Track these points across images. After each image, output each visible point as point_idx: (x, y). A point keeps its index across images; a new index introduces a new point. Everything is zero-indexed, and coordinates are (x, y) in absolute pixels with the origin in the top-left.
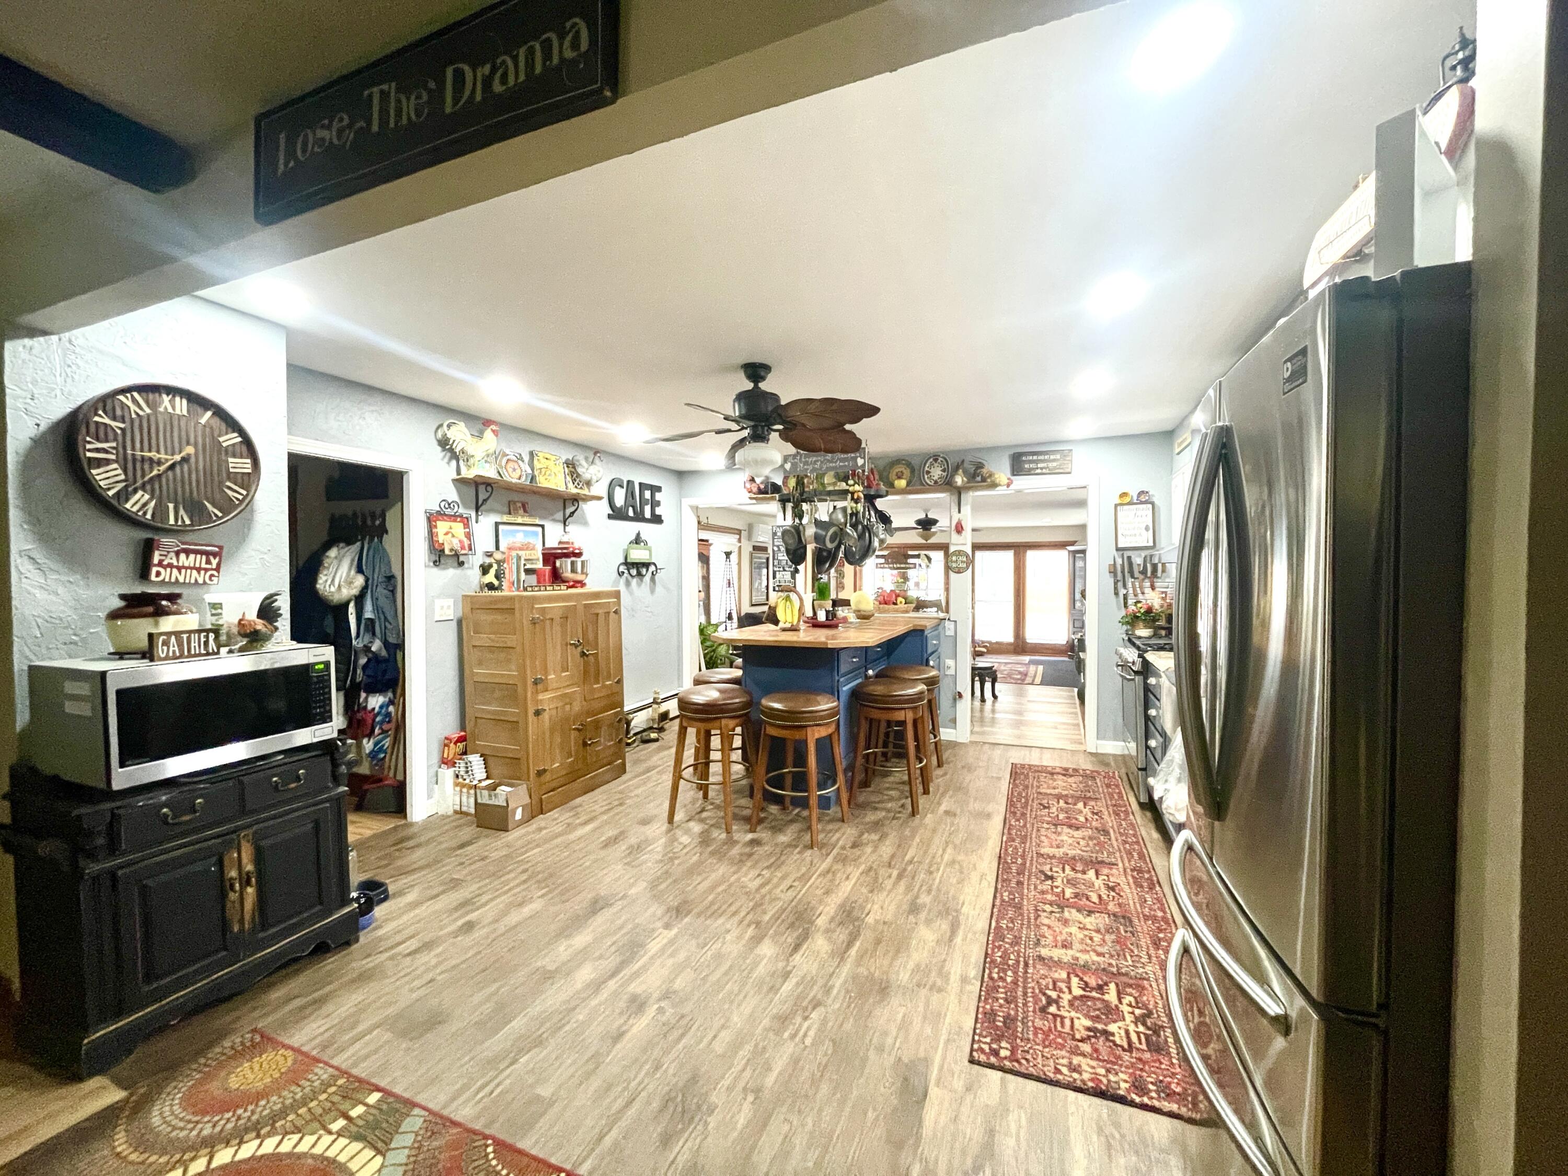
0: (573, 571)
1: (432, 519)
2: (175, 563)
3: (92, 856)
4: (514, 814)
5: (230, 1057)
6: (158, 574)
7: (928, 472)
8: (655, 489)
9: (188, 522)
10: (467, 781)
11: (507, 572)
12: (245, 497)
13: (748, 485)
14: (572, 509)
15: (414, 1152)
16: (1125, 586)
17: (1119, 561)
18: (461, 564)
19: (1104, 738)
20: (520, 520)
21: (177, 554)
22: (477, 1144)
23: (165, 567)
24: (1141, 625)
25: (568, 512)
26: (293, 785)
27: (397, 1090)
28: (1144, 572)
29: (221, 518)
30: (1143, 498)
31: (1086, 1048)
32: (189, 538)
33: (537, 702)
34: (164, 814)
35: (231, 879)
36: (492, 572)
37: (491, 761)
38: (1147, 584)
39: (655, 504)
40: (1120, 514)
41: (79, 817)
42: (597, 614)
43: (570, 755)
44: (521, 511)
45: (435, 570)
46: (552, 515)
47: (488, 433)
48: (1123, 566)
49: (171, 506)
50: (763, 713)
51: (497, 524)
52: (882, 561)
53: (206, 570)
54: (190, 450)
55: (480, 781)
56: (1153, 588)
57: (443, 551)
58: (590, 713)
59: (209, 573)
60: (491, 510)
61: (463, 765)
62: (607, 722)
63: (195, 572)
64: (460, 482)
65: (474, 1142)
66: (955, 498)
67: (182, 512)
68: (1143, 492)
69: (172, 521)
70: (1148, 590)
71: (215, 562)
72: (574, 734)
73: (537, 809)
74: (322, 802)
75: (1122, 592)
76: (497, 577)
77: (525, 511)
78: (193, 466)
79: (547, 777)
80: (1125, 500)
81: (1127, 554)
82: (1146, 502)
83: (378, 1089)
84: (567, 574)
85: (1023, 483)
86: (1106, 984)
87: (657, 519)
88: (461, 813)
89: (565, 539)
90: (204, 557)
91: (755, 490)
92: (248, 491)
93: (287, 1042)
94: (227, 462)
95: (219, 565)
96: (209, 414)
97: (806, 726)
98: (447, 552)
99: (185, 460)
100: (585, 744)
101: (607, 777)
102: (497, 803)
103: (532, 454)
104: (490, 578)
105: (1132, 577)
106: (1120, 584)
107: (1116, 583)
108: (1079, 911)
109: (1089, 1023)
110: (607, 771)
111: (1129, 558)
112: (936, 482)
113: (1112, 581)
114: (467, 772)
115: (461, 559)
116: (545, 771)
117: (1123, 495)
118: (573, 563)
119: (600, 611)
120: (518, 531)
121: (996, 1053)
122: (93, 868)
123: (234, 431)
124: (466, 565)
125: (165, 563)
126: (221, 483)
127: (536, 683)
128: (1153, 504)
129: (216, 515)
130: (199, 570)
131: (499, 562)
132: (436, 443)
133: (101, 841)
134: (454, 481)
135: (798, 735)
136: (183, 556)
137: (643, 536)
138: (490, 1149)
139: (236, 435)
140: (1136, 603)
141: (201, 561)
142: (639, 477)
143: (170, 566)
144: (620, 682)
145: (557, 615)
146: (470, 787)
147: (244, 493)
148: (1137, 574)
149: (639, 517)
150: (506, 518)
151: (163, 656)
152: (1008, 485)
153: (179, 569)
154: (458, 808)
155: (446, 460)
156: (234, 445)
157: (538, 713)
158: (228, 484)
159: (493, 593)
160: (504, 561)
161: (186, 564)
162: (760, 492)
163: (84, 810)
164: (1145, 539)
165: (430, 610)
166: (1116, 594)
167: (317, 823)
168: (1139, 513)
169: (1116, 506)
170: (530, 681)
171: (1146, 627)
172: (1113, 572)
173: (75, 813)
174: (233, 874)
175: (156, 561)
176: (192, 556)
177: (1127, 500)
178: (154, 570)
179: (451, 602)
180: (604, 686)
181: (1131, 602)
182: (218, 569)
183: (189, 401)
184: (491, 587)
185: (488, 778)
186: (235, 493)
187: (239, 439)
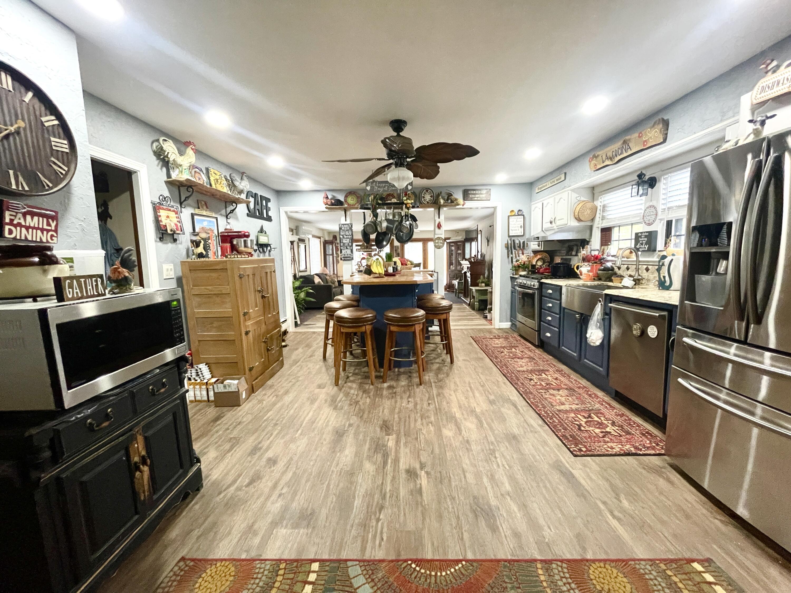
0: (246, 246)
1: (156, 208)
2: (23, 224)
3: (41, 467)
4: (242, 394)
5: (180, 582)
6: (11, 232)
7: (424, 197)
8: (268, 200)
9: (27, 188)
10: (199, 381)
11: (211, 245)
12: (67, 173)
13: (325, 201)
14: (232, 208)
15: (372, 584)
16: (512, 253)
17: (510, 242)
18: (175, 240)
19: (502, 322)
20: (204, 213)
21: (24, 215)
22: (403, 566)
23: (15, 226)
24: (521, 269)
25: (229, 210)
26: (163, 390)
27: (326, 557)
28: (519, 247)
29: (52, 188)
30: (520, 213)
31: (607, 439)
32: (31, 202)
33: (246, 327)
34: (90, 423)
35: (136, 463)
36: (202, 245)
37: (213, 366)
38: (521, 252)
39: (268, 209)
40: (510, 220)
41: (31, 436)
42: (267, 273)
43: (262, 358)
44: (205, 207)
45: (160, 244)
46: (220, 211)
47: (190, 152)
48: (511, 244)
49: (11, 172)
50: (388, 320)
51: (193, 215)
52: (359, 248)
53: (48, 231)
54: (21, 124)
55: (209, 380)
56: (523, 254)
57: (166, 230)
58: (268, 332)
59: (50, 233)
60: (190, 206)
61: (194, 371)
62: (276, 337)
63: (39, 232)
64: (171, 184)
65: (401, 565)
66: (437, 211)
67: (21, 179)
68: (520, 210)
69: (14, 187)
70: (520, 255)
71: (53, 224)
72: (263, 344)
73: (252, 390)
74: (176, 399)
75: (511, 256)
76: (205, 248)
77: (207, 207)
78: (24, 139)
79: (254, 372)
80: (512, 214)
81: (513, 238)
82: (521, 215)
83: (314, 561)
84: (242, 248)
85: (469, 204)
86: (590, 414)
87: (269, 219)
88: (196, 401)
89: (228, 227)
90: (45, 220)
91: (329, 203)
92: (68, 166)
93: (217, 557)
94: (50, 141)
95: (56, 226)
96: (30, 94)
97: (414, 325)
98: (169, 232)
99: (18, 132)
100: (268, 350)
101: (278, 368)
102: (230, 390)
103: (207, 170)
104: (200, 250)
105: (515, 249)
106: (510, 253)
107: (508, 252)
108: (554, 390)
109: (600, 430)
110: (277, 365)
111: (514, 241)
112: (428, 202)
113: (506, 251)
114: (198, 375)
115: (175, 236)
116: (253, 367)
117: (512, 211)
118: (245, 241)
119: (268, 271)
120: (205, 220)
121: (580, 450)
122: (45, 477)
123: (51, 114)
124: (178, 242)
125: (15, 222)
126: (47, 158)
127: (245, 314)
128: (524, 215)
129: (48, 186)
130: (42, 230)
131: (205, 240)
132: (152, 153)
133: (47, 454)
134: (166, 182)
135: (412, 329)
136: (28, 217)
137: (264, 229)
138: (413, 566)
139: (53, 118)
140: (517, 261)
141: (43, 223)
142: (261, 192)
143: (19, 225)
144: (278, 313)
145: (249, 272)
146: (201, 384)
147: (66, 169)
148: (517, 248)
149: (261, 217)
150: (197, 211)
151: (70, 296)
152: (463, 205)
153: (27, 228)
154: (193, 399)
155: (160, 166)
156: (53, 125)
157: (247, 333)
158: (53, 159)
159: (203, 259)
160: (209, 238)
161: (32, 225)
162: (332, 204)
163: (34, 431)
164: (520, 232)
165: (160, 272)
166: (508, 257)
167: (174, 415)
168: (518, 220)
169: (509, 217)
170: (241, 314)
171: (523, 271)
172: (507, 248)
173: (27, 434)
174: (136, 459)
175: (7, 220)
176: (36, 218)
177: (513, 214)
178: (7, 228)
179: (171, 266)
180: (273, 315)
181: (514, 260)
182: (56, 231)
183: (13, 79)
184: (200, 255)
185: (212, 377)
186: (61, 169)
187: (56, 122)
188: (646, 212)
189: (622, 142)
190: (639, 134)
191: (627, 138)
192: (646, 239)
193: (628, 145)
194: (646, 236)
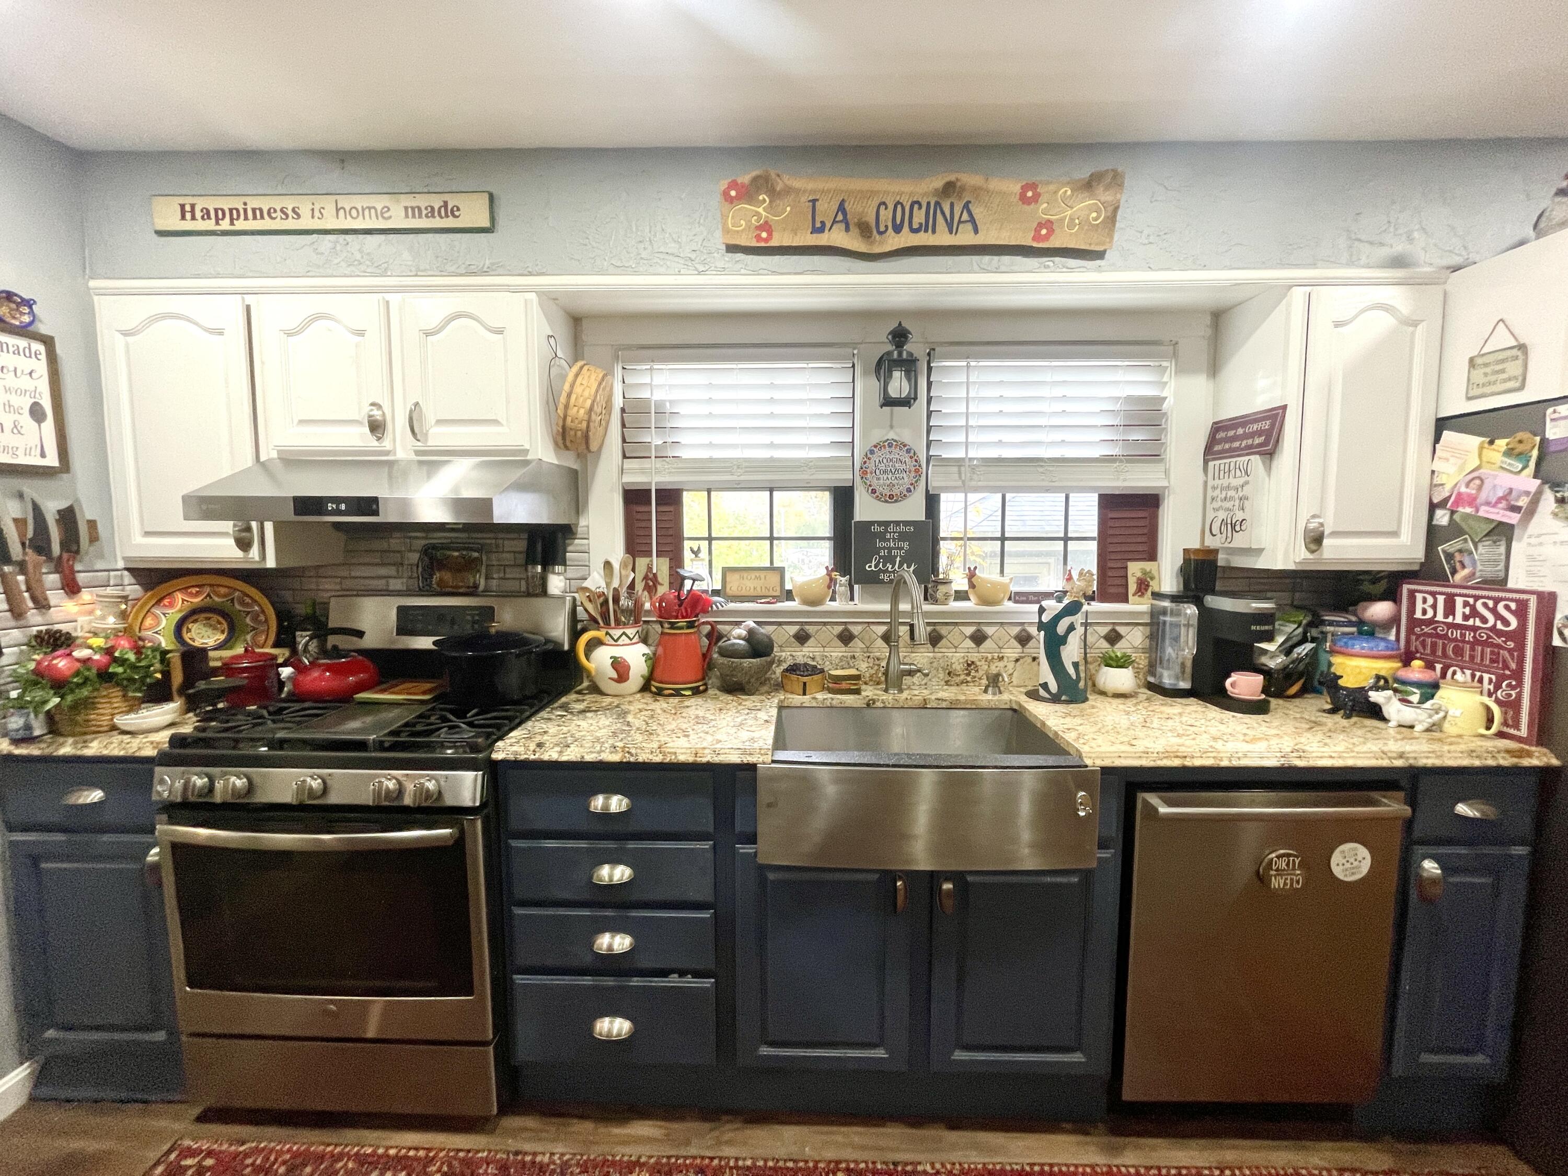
38: (52, 577)
56: (71, 589)
128: (47, 342)
188: (875, 458)
189: (938, 183)
190: (1025, 188)
191: (969, 179)
192: (906, 545)
193: (966, 206)
194: (903, 537)
